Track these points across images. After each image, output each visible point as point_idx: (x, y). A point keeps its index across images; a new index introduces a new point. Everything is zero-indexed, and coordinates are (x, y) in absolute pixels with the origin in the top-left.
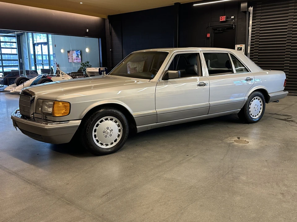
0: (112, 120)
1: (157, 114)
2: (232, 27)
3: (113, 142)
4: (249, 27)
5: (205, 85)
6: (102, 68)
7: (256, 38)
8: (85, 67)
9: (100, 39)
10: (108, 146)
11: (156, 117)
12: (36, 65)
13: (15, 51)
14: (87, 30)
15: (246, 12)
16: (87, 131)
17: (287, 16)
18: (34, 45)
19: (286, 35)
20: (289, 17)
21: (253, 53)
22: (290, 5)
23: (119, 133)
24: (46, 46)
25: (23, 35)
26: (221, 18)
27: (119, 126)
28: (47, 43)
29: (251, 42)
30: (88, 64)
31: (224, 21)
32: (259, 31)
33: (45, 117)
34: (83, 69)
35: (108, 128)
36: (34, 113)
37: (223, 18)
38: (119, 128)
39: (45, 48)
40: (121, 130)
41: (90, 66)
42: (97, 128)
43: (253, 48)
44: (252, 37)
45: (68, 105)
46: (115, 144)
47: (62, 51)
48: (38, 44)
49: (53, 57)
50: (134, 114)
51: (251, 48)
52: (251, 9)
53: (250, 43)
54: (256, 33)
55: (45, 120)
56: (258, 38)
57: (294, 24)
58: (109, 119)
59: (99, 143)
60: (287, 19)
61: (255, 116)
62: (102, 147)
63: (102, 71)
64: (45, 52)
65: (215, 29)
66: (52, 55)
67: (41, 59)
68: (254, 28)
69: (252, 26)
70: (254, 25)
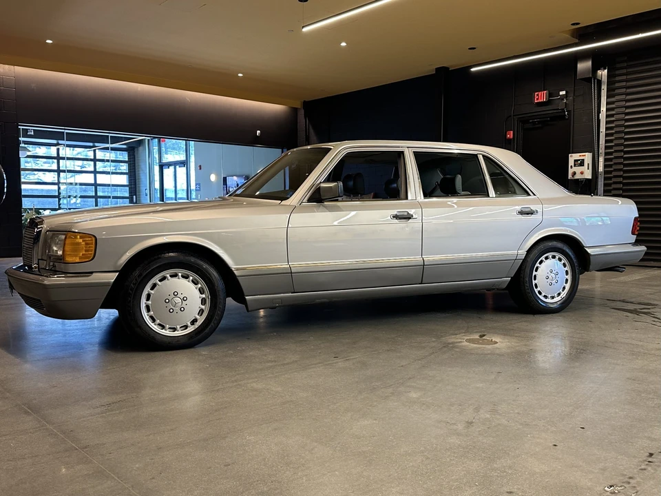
0: (186, 277)
1: (291, 273)
2: (563, 114)
3: (189, 323)
4: (599, 112)
5: (409, 217)
7: (616, 139)
10: (176, 332)
11: (289, 278)
13: (124, 180)
14: (258, 132)
15: (591, 80)
16: (129, 296)
18: (162, 167)
21: (610, 172)
23: (203, 307)
24: (184, 169)
25: (141, 148)
26: (538, 95)
27: (202, 291)
28: (184, 164)
29: (606, 148)
31: (544, 102)
32: (623, 122)
35: (176, 293)
36: (38, 260)
37: (541, 96)
38: (203, 296)
39: (181, 171)
42: (152, 292)
43: (610, 160)
44: (607, 135)
45: (92, 241)
47: (213, 178)
48: (169, 165)
49: (195, 191)
50: (236, 268)
51: (606, 160)
52: (603, 74)
53: (603, 149)
54: (617, 126)
56: (622, 138)
58: (180, 274)
59: (155, 325)
61: (553, 298)
62: (163, 332)
64: (182, 184)
65: (524, 121)
67: (174, 196)
68: (612, 116)
69: (607, 110)
70: (612, 109)
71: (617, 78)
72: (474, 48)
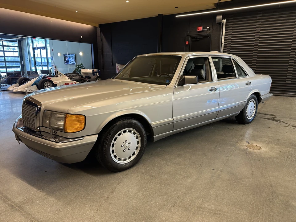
0: (130, 131)
1: (174, 122)
2: (208, 36)
3: (131, 155)
4: (222, 36)
5: (215, 89)
6: (95, 69)
7: (228, 46)
8: (79, 69)
9: (92, 45)
10: (126, 161)
11: (173, 125)
12: (36, 66)
13: (17, 54)
14: (82, 36)
15: (220, 24)
16: (105, 147)
17: (255, 28)
18: (34, 49)
19: (253, 43)
20: (257, 29)
22: (258, 18)
23: (137, 145)
24: (45, 50)
25: (24, 41)
26: (199, 28)
27: (137, 137)
30: (82, 66)
31: (201, 31)
32: (231, 40)
33: (54, 132)
34: (78, 70)
35: (126, 141)
36: (40, 126)
37: (200, 29)
38: (138, 140)
39: (44, 51)
40: (140, 142)
41: (83, 68)
42: (115, 142)
44: (224, 45)
45: (83, 118)
46: (133, 158)
47: (59, 54)
49: (51, 60)
50: (152, 123)
52: (224, 21)
53: (223, 50)
54: (228, 42)
55: (54, 136)
56: (230, 46)
57: (260, 34)
58: (128, 131)
59: (117, 159)
60: (255, 31)
61: (250, 117)
62: (120, 162)
63: (95, 72)
64: (44, 55)
65: (192, 38)
66: (49, 58)
67: (41, 61)
68: (227, 37)
69: (225, 35)
70: (227, 35)
71: (229, 23)
72: (177, 8)
